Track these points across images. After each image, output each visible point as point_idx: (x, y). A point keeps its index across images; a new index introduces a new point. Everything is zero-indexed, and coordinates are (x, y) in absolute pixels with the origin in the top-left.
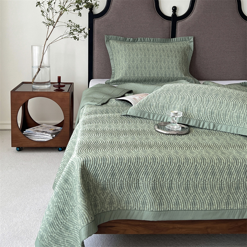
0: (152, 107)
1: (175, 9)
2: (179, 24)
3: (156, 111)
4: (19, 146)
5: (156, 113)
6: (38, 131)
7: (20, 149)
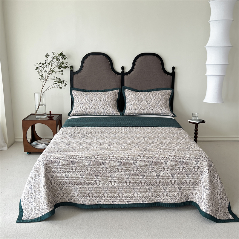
1: (123, 68)
2: (126, 77)
4: (28, 152)
6: (40, 143)
7: (29, 153)
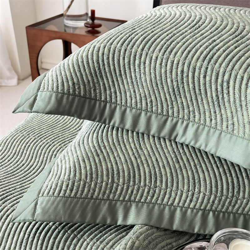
0: (118, 179)
3: (132, 192)
5: (132, 198)
